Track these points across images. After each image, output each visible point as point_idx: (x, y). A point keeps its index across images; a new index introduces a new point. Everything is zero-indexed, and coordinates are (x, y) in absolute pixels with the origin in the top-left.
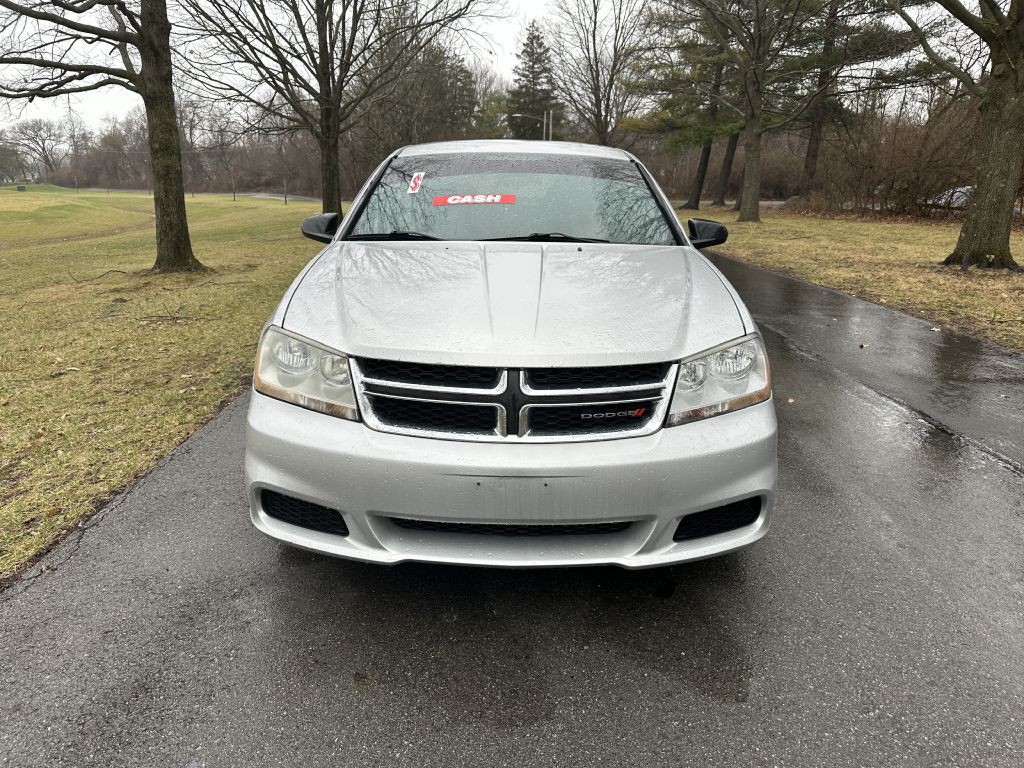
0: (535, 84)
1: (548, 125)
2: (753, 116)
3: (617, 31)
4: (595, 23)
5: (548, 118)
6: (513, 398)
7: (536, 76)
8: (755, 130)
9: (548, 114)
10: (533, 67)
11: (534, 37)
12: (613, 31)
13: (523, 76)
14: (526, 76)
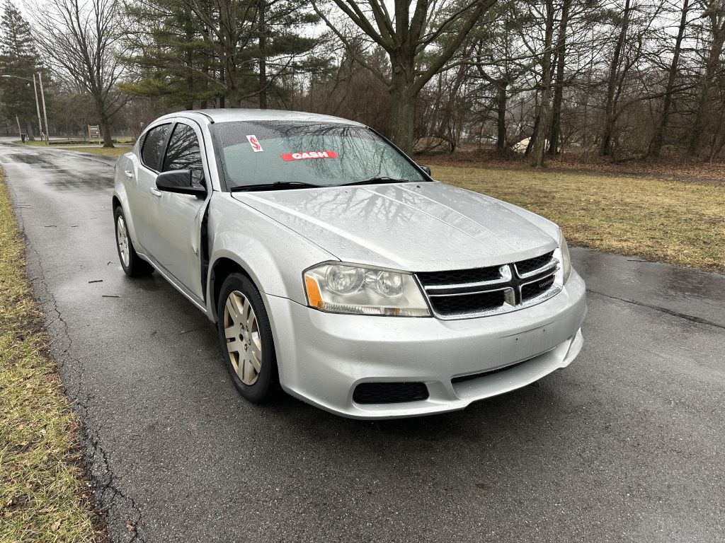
0: (19, 51)
1: (38, 85)
2: (233, 88)
3: (97, 16)
4: (77, 7)
5: (37, 79)
6: (515, 282)
7: (19, 44)
8: (236, 98)
9: (37, 76)
10: (15, 37)
11: (12, 12)
12: (93, 16)
13: (6, 43)
14: (10, 44)
